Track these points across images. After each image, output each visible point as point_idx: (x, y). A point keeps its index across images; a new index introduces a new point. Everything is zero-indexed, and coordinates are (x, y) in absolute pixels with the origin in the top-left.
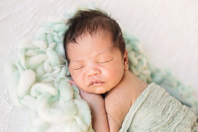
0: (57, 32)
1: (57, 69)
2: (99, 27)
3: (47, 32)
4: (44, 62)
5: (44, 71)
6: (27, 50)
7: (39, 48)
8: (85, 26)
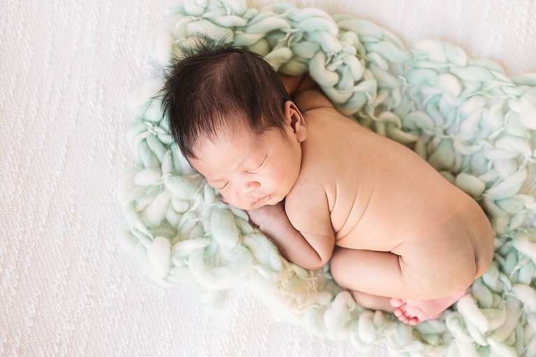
0: (158, 124)
1: (197, 198)
2: (216, 113)
3: (144, 135)
4: (170, 201)
5: (177, 213)
6: (134, 204)
7: (150, 186)
8: (194, 126)
